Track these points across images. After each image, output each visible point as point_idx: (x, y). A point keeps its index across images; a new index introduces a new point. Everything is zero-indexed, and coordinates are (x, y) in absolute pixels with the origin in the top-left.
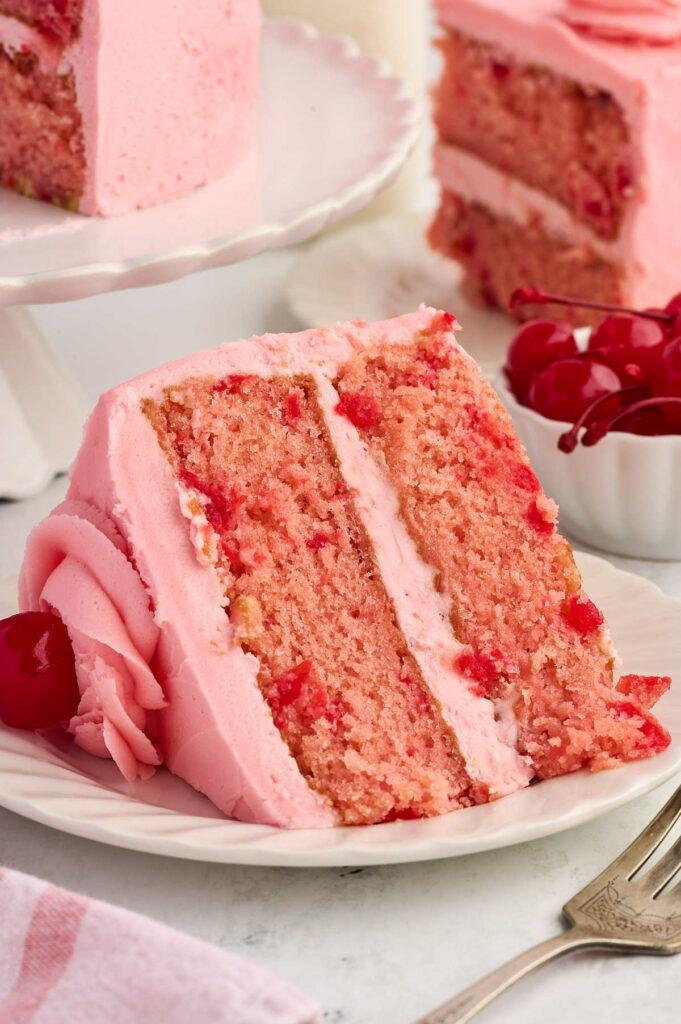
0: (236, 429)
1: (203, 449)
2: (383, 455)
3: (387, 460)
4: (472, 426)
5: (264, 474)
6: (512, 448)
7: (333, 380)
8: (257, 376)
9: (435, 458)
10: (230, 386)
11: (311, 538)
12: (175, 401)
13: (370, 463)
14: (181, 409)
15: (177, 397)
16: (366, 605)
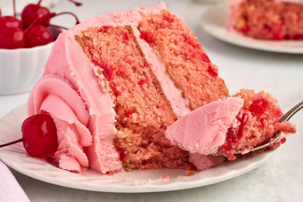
0: (108, 45)
1: (98, 52)
2: (158, 52)
3: (160, 54)
4: (185, 41)
5: (120, 60)
6: (199, 48)
7: (137, 27)
8: (112, 27)
9: (174, 53)
10: (104, 30)
11: (139, 81)
12: (86, 36)
13: (154, 55)
14: (88, 38)
15: (87, 34)
16: (161, 104)
